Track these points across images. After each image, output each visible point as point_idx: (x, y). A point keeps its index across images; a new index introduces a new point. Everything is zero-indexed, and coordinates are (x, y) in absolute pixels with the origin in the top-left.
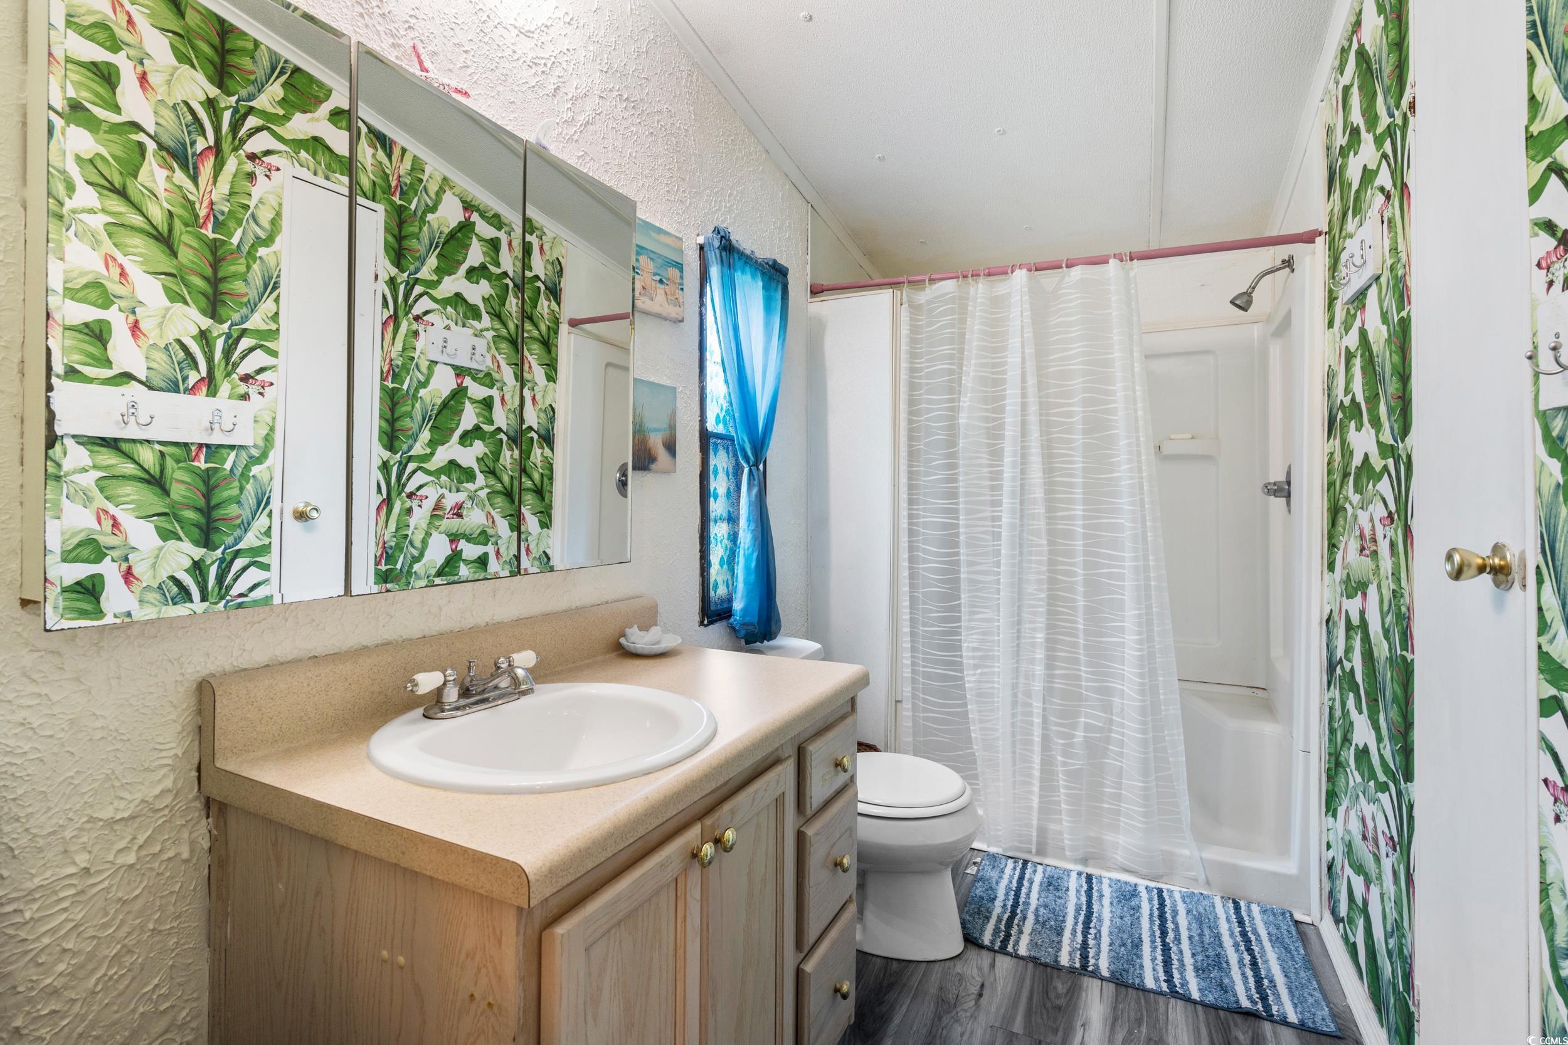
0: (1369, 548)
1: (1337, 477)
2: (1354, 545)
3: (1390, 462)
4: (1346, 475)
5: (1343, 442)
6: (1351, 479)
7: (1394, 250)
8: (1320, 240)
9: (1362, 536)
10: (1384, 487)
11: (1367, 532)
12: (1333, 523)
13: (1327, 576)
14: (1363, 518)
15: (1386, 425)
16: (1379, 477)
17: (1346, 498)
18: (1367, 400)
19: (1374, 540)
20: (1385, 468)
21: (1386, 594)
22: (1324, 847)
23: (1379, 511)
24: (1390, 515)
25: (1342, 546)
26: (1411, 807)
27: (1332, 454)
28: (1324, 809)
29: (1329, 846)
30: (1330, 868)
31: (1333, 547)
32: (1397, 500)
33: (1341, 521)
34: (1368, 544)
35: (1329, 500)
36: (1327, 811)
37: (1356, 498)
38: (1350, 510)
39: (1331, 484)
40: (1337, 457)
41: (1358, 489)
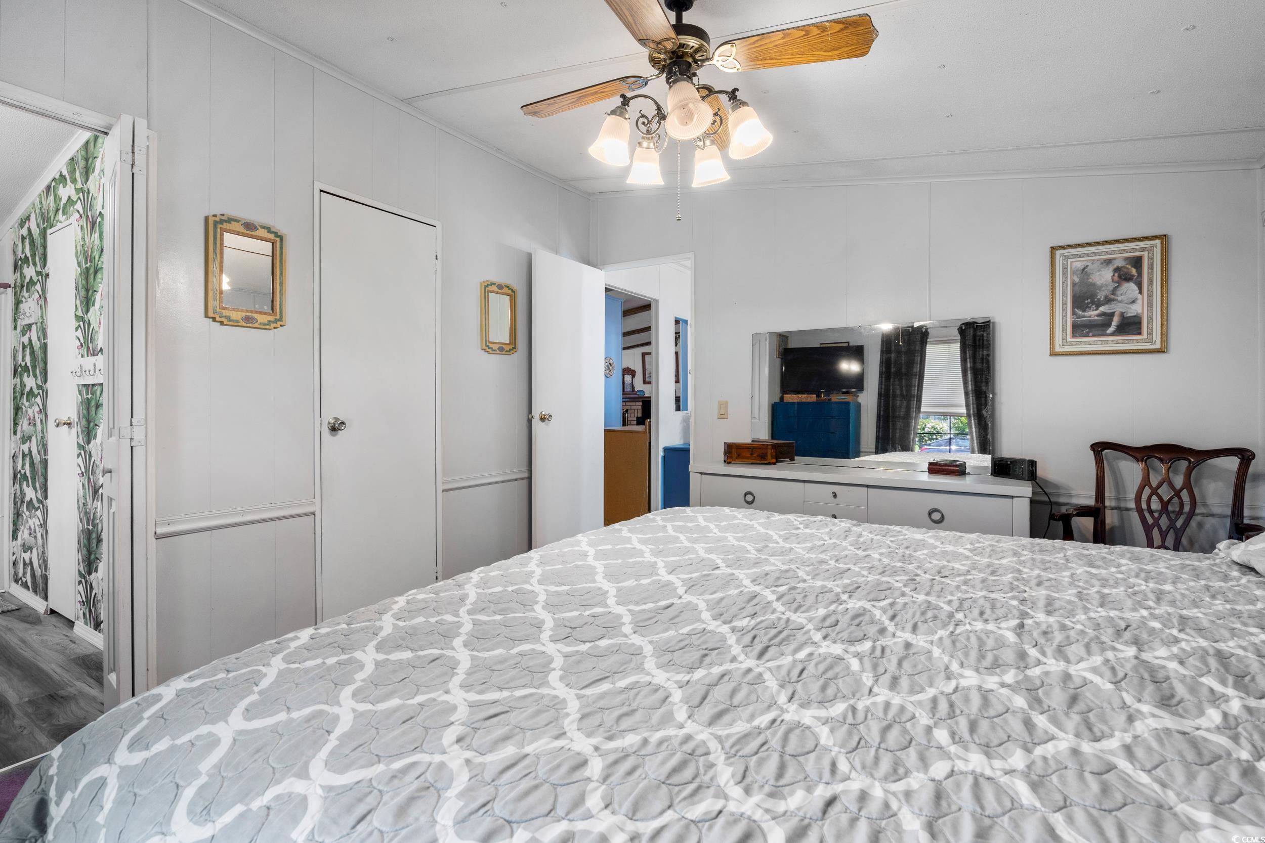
0: (32, 423)
1: (18, 395)
2: (26, 422)
3: (41, 391)
4: (22, 394)
5: (21, 380)
6: (25, 396)
7: (42, 317)
8: (10, 290)
9: (30, 419)
10: (38, 400)
11: (32, 417)
12: (16, 414)
13: (13, 438)
14: (30, 411)
15: (39, 378)
16: (36, 396)
17: (23, 404)
18: (32, 366)
19: (34, 420)
20: (39, 393)
21: (39, 438)
22: (11, 554)
23: (36, 409)
24: (41, 410)
25: (20, 424)
26: (47, 510)
27: (16, 385)
28: (11, 538)
29: (14, 554)
30: (14, 564)
31: (16, 424)
32: (43, 405)
33: (20, 413)
34: (32, 421)
35: (14, 404)
36: (13, 539)
37: (27, 404)
38: (24, 409)
39: (15, 398)
40: (18, 386)
41: (28, 400)
